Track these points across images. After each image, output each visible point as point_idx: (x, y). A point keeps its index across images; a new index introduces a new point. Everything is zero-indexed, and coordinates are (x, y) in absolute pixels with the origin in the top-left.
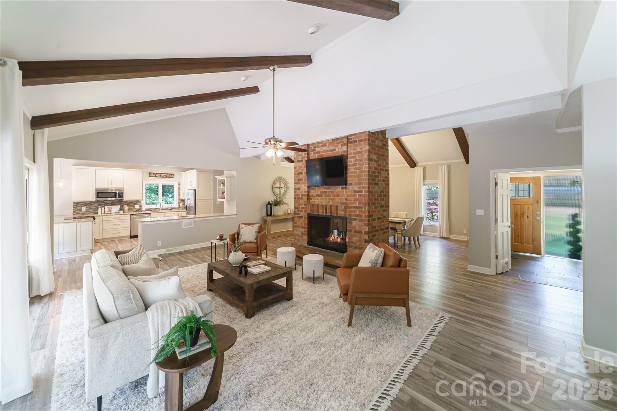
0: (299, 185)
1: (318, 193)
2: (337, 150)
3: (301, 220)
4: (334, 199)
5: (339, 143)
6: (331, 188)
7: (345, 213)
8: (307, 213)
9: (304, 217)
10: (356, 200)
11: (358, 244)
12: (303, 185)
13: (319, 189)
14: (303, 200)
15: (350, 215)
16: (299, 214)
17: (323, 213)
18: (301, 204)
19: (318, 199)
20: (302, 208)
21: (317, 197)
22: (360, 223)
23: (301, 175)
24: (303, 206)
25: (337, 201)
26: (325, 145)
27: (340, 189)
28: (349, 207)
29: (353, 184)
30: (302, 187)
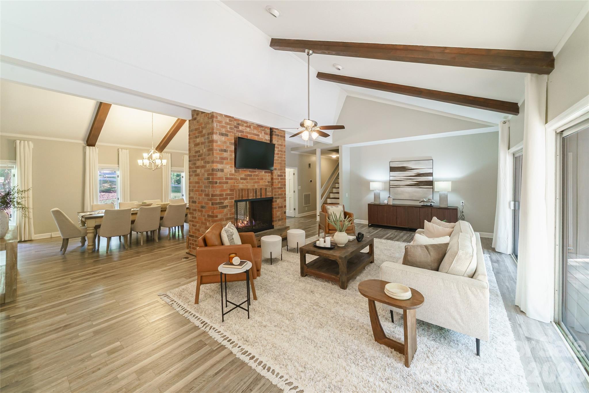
0: (222, 165)
1: (243, 176)
2: (260, 136)
3: (225, 210)
4: (259, 182)
5: (263, 130)
6: (256, 172)
7: (272, 193)
8: (233, 201)
9: (230, 205)
10: (279, 182)
11: (280, 216)
12: (228, 166)
13: (244, 172)
14: (228, 185)
15: (275, 195)
16: (222, 203)
17: (253, 196)
18: (225, 190)
19: (243, 183)
20: (227, 195)
21: (241, 181)
22: (281, 200)
23: (225, 153)
24: (229, 192)
25: (261, 184)
26: (250, 127)
27: (264, 172)
28: (275, 188)
29: (277, 169)
30: (226, 168)
